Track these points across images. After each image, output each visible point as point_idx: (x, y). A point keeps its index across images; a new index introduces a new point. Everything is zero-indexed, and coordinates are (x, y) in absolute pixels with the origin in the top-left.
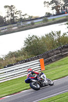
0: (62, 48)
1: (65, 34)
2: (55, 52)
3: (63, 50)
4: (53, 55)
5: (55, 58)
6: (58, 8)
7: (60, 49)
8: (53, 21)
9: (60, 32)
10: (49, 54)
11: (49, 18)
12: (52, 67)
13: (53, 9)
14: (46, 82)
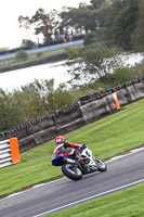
0: (57, 116)
1: (62, 86)
2: (42, 124)
3: (59, 121)
4: (37, 131)
5: (43, 136)
6: (49, 31)
7: (53, 118)
8: (39, 59)
9: (52, 81)
10: (29, 129)
11: (29, 52)
12: (37, 156)
13: (37, 33)
14: (92, 163)
